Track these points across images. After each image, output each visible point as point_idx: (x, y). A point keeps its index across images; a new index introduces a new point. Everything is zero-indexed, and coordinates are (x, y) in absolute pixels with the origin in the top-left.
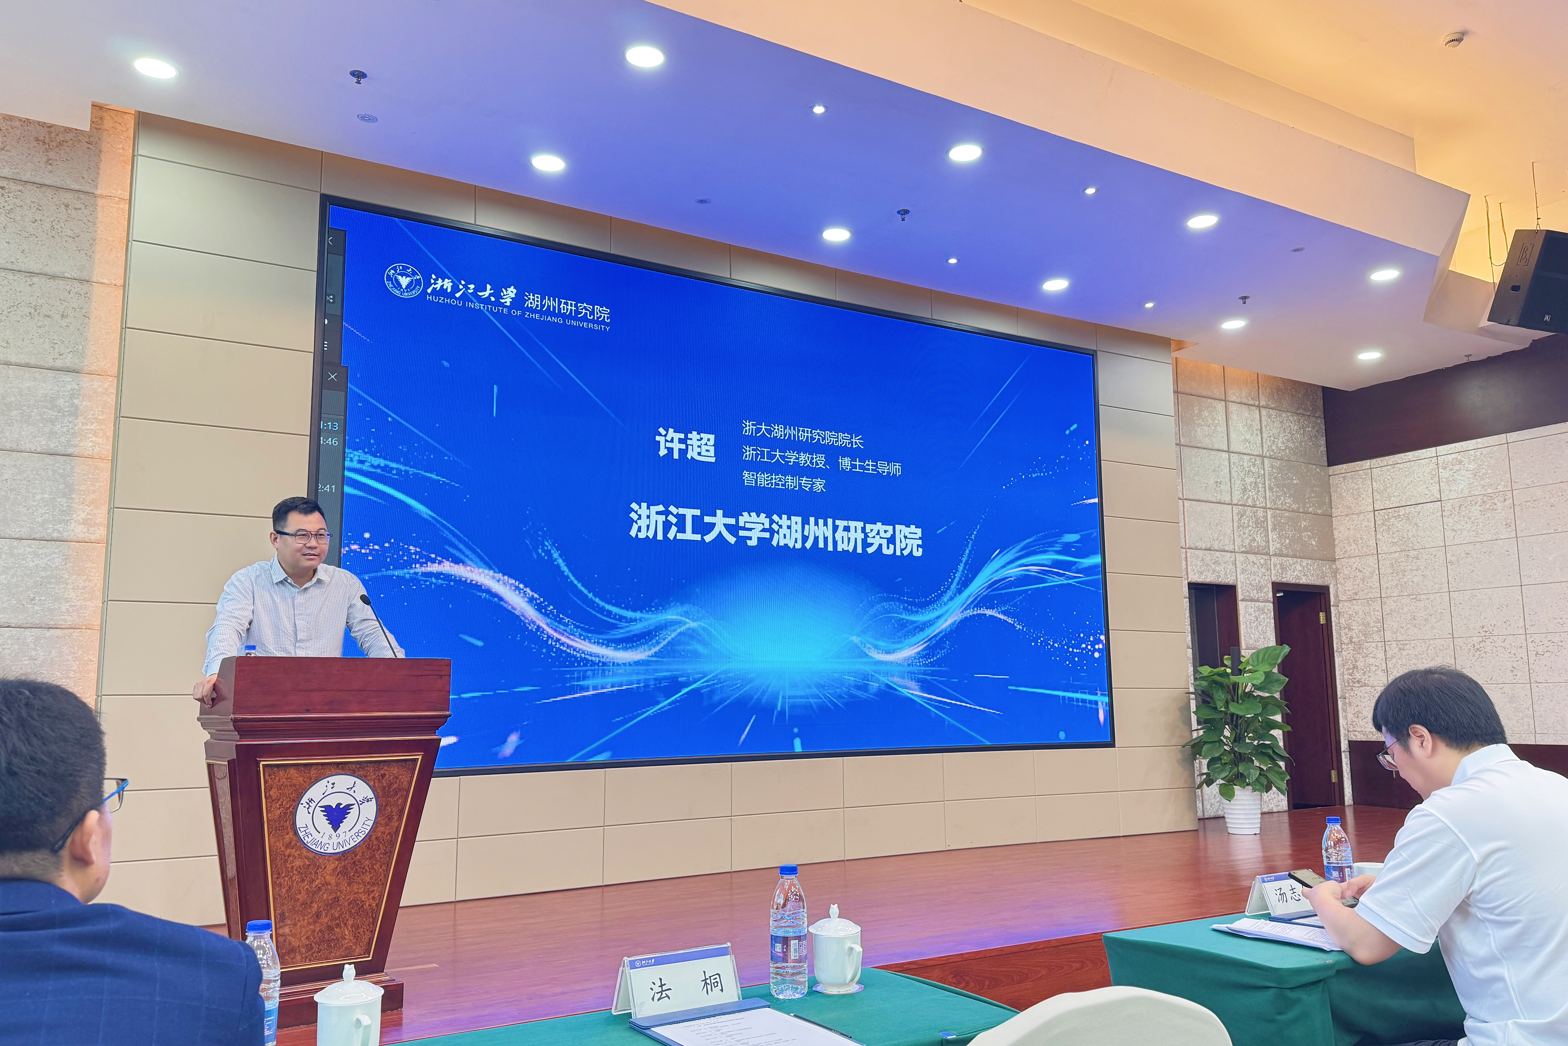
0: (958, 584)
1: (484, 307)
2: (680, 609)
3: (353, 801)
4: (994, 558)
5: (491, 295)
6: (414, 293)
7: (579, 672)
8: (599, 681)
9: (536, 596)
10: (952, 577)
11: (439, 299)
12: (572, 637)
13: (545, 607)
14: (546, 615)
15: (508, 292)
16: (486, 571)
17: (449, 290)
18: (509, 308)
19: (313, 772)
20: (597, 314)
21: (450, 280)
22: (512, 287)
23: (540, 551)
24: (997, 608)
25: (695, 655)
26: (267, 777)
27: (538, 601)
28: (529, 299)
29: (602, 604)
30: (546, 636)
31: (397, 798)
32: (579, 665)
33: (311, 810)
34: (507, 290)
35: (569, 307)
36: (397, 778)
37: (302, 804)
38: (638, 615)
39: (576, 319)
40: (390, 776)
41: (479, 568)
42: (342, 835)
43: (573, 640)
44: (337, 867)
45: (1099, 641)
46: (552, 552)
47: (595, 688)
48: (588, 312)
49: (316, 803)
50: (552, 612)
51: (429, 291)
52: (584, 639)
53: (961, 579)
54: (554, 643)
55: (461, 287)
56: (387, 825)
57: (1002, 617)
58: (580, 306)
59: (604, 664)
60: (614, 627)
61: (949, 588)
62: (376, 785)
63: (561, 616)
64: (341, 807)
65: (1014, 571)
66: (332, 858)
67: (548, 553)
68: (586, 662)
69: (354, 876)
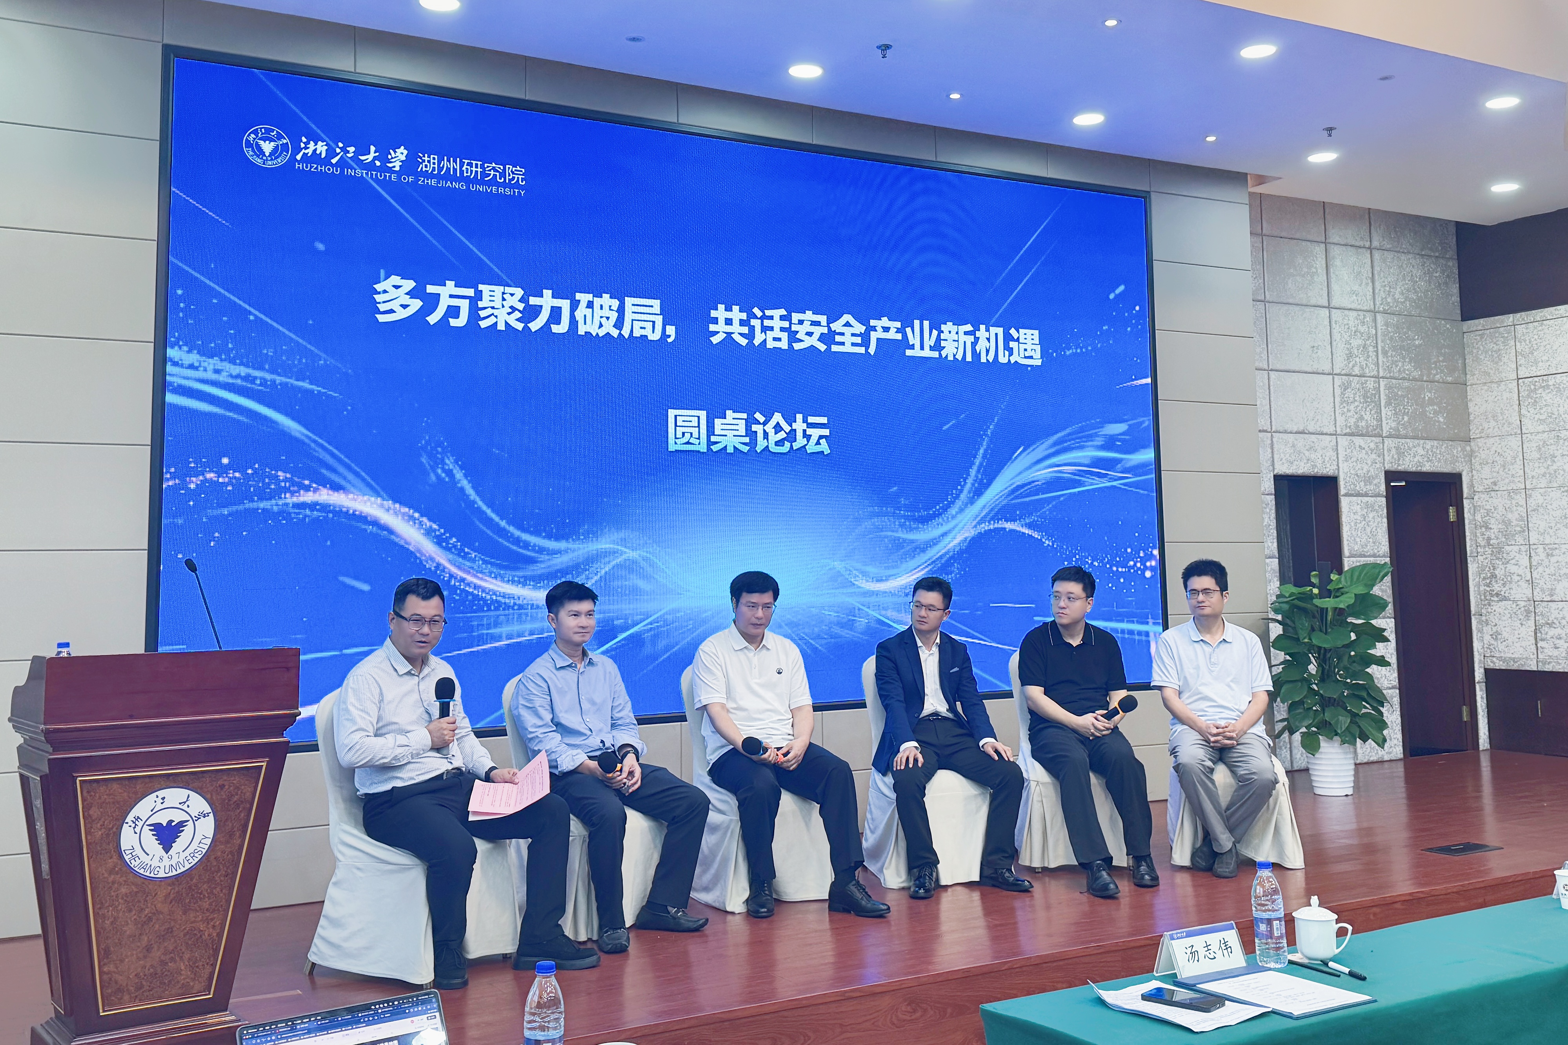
0: (969, 492)
1: (367, 174)
2: (616, 536)
3: (186, 817)
4: (1016, 458)
5: (375, 158)
6: (280, 161)
7: (489, 617)
8: (515, 628)
9: (435, 526)
10: (962, 483)
11: (311, 167)
12: (480, 575)
13: (446, 540)
14: (447, 549)
15: (397, 154)
16: (373, 499)
17: (323, 156)
18: (399, 174)
19: (139, 787)
20: (509, 176)
21: (325, 143)
22: (402, 147)
23: (439, 471)
24: (1020, 519)
25: (635, 591)
26: (85, 794)
27: (437, 533)
28: (424, 161)
29: (517, 533)
30: (448, 575)
31: (238, 811)
32: (489, 610)
33: (138, 830)
34: (395, 152)
35: (474, 169)
36: (238, 788)
37: (127, 823)
38: (562, 545)
39: (482, 182)
40: (230, 786)
41: (364, 495)
42: (175, 857)
43: (481, 579)
44: (170, 893)
45: (1151, 557)
46: (455, 471)
47: (509, 637)
48: (498, 174)
49: (144, 821)
50: (455, 546)
51: (299, 157)
52: (496, 578)
53: (973, 485)
54: (457, 584)
55: (338, 150)
56: (227, 842)
57: (1026, 531)
58: (488, 167)
59: (521, 607)
60: (532, 561)
61: (958, 496)
62: (214, 798)
63: (466, 550)
64: (173, 824)
65: (1043, 473)
66: (163, 883)
67: (449, 473)
68: (498, 605)
69: (190, 902)
